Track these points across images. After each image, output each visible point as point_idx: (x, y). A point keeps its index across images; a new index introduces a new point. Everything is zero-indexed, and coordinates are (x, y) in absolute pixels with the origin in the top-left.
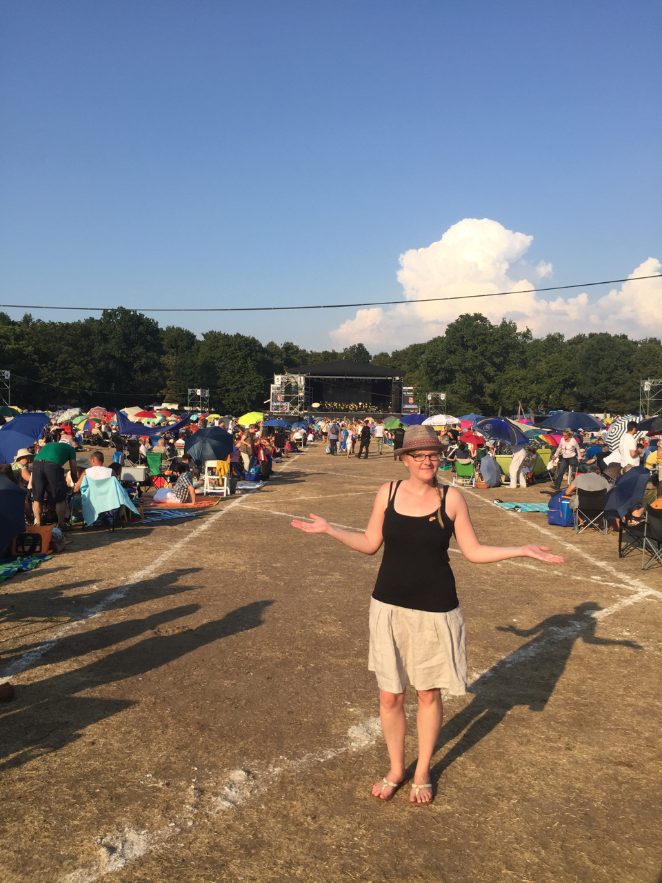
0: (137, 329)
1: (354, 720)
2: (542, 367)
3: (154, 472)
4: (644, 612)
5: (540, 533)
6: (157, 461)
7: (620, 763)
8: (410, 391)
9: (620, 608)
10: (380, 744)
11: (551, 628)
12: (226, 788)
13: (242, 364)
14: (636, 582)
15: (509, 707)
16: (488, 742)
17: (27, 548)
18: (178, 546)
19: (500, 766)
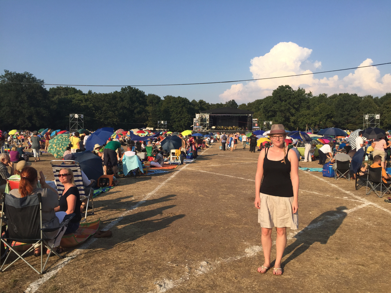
0: (136, 95)
1: (247, 246)
2: (317, 109)
3: (149, 155)
4: (368, 211)
5: (320, 180)
6: (150, 150)
7: (359, 265)
8: (256, 120)
9: (357, 209)
10: (259, 255)
11: (326, 216)
12: (200, 267)
13: (181, 109)
14: (364, 199)
15: (311, 244)
16: (303, 256)
17: (104, 184)
18: (164, 183)
19: (309, 264)
